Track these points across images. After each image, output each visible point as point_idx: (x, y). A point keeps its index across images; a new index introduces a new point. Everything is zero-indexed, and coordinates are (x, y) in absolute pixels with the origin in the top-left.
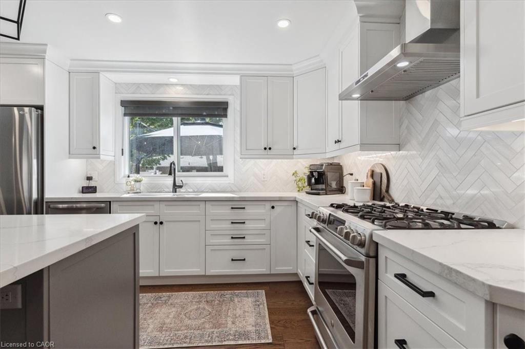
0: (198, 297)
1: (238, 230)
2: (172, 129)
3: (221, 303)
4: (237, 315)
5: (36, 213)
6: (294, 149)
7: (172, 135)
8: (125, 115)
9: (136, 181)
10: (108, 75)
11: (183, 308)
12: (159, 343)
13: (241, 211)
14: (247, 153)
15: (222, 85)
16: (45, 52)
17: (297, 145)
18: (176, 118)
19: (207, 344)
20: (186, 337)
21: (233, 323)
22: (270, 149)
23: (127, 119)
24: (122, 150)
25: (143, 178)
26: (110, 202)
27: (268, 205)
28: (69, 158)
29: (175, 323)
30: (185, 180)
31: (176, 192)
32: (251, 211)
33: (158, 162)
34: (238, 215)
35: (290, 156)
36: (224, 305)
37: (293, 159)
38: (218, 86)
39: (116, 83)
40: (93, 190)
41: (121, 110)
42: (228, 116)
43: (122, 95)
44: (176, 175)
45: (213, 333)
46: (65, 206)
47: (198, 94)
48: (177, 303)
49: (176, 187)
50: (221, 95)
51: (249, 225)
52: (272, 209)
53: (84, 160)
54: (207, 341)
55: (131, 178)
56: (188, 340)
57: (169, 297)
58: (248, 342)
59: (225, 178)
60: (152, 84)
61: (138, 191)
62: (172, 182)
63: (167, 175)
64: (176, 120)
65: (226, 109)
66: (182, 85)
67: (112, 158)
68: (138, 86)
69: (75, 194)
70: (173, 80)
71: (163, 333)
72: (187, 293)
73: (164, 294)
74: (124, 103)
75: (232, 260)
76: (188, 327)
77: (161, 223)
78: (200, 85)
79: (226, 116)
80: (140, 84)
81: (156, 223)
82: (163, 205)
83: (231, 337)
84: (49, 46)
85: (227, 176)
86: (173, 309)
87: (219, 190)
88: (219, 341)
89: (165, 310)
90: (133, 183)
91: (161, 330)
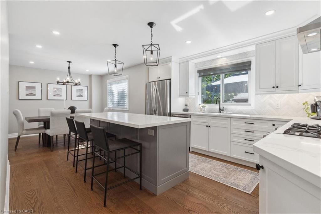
0: (224, 165)
1: (249, 136)
2: (220, 81)
3: (233, 171)
4: (239, 178)
5: (169, 116)
6: (299, 86)
7: (220, 84)
8: (199, 77)
9: (203, 107)
10: (193, 61)
11: (214, 166)
12: (199, 173)
13: (252, 125)
14: (260, 91)
15: (247, 52)
16: (171, 59)
17: (301, 83)
18: (222, 75)
19: (217, 181)
20: (210, 175)
21: (234, 179)
22: (277, 87)
23: (200, 78)
24: (198, 93)
25: (206, 106)
26: (190, 115)
27: (271, 124)
28: (179, 97)
29: (208, 169)
30: (225, 107)
31: (220, 113)
32: (257, 126)
33: (232, 97)
34: (249, 128)
35: (297, 91)
36: (235, 172)
37: (299, 93)
38: (244, 53)
39: (196, 63)
40: (187, 110)
41: (198, 75)
42: (251, 69)
43: (198, 68)
44: (221, 104)
45: (222, 179)
46: (177, 116)
47: (232, 60)
48: (213, 164)
49: (220, 110)
50: (247, 57)
51: (256, 134)
52: (273, 126)
53: (185, 98)
54: (217, 180)
55: (201, 106)
56: (210, 177)
57: (211, 161)
58: (236, 188)
59: (249, 106)
60: (210, 60)
61: (204, 111)
62: (219, 108)
63: (215, 104)
64: (222, 76)
65: (250, 65)
66: (225, 57)
67: (194, 97)
68: (204, 63)
69: (181, 112)
70: (219, 56)
71: (202, 171)
72: (219, 162)
73: (209, 159)
74: (199, 72)
75: (245, 152)
76: (212, 173)
77: (209, 126)
78: (234, 55)
79: (250, 69)
80: (205, 61)
81: (207, 126)
82: (210, 118)
83: (229, 183)
84: (172, 57)
85: (250, 105)
86: (210, 165)
87: (244, 113)
88: (223, 182)
89: (206, 164)
90: (202, 108)
91: (202, 169)
